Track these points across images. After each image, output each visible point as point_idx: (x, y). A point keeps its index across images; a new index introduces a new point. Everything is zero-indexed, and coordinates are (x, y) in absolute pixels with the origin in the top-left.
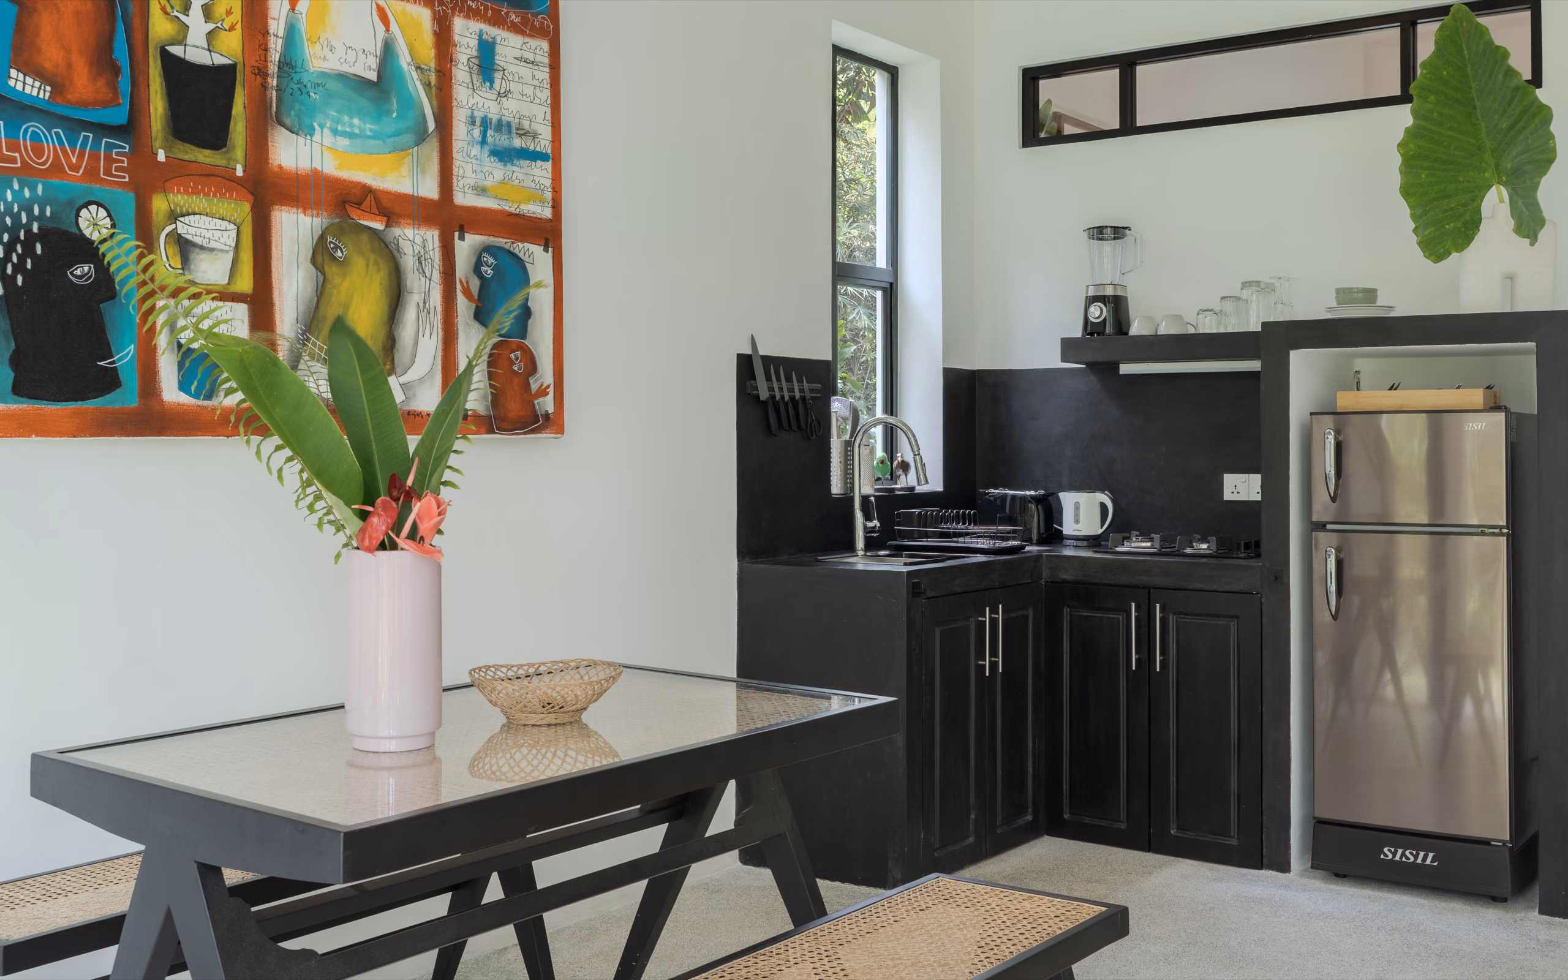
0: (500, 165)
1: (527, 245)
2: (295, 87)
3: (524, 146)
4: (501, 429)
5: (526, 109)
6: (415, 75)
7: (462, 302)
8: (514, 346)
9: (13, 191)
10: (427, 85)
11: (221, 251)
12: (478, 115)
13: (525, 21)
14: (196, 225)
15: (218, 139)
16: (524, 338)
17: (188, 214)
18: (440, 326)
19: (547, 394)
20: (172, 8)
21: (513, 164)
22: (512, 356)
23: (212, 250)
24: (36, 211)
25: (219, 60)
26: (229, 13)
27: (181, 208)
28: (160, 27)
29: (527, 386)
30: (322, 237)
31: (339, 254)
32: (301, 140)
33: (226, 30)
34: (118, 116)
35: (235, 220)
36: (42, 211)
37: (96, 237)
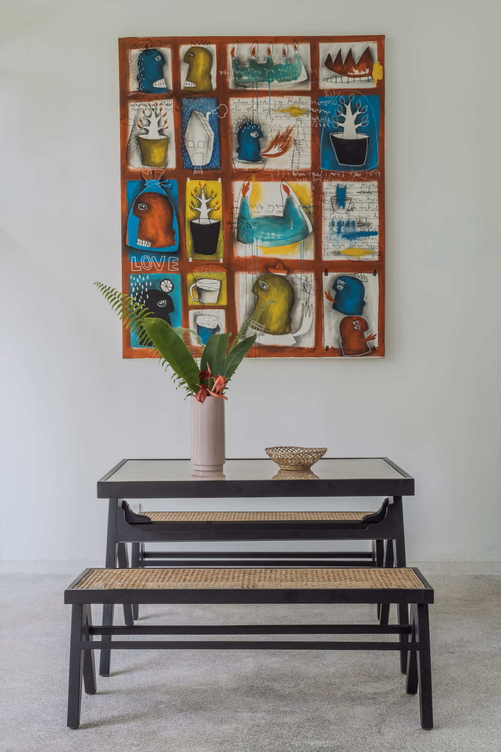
0: (348, 241)
1: (363, 274)
2: (245, 226)
3: (362, 230)
4: (347, 354)
5: (363, 214)
6: (302, 210)
7: (326, 302)
8: (355, 319)
9: (139, 279)
10: (309, 214)
11: (214, 291)
12: (336, 221)
13: (363, 175)
14: (204, 283)
15: (212, 250)
16: (361, 314)
17: (201, 279)
18: (314, 312)
19: (375, 338)
20: (194, 206)
21: (355, 240)
22: (354, 323)
23: (210, 291)
24: (147, 284)
25: (213, 221)
26: (217, 203)
27: (198, 277)
28: (190, 214)
29: (363, 335)
30: (257, 282)
31: (265, 287)
32: (248, 245)
33: (216, 210)
34: (175, 248)
35: (220, 279)
36: (149, 284)
37: (167, 291)
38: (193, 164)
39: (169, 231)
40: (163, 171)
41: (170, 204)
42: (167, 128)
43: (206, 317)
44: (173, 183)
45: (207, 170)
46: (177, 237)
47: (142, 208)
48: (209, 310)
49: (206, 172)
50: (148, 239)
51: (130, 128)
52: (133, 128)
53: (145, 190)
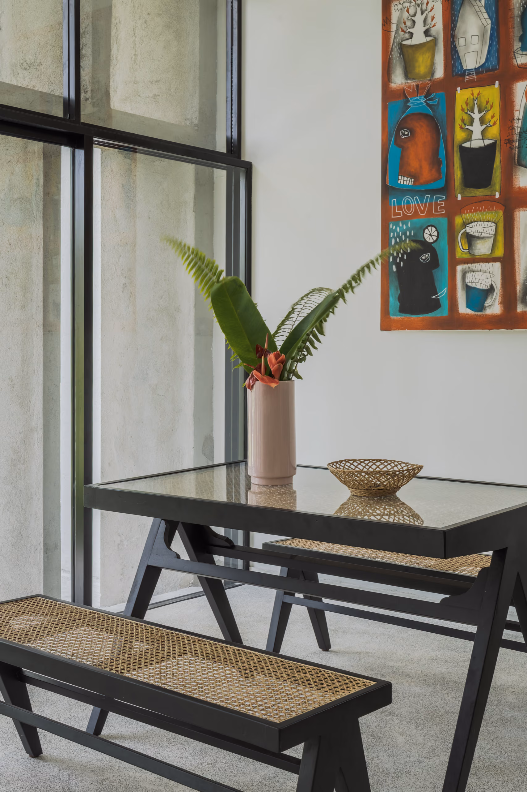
9: (400, 227)
11: (488, 237)
14: (476, 227)
15: (486, 182)
17: (472, 222)
20: (465, 125)
23: (483, 238)
24: (408, 234)
25: (487, 142)
26: (493, 117)
27: (468, 220)
28: (460, 135)
33: (491, 126)
34: (441, 184)
35: (495, 220)
36: (410, 233)
37: (431, 241)
38: (465, 68)
39: (436, 162)
40: (428, 84)
41: (437, 124)
42: (434, 26)
43: (477, 273)
44: (439, 97)
45: (482, 72)
46: (443, 168)
47: (404, 135)
48: (481, 264)
49: (480, 75)
50: (411, 176)
51: (393, 34)
52: (395, 34)
53: (408, 111)
